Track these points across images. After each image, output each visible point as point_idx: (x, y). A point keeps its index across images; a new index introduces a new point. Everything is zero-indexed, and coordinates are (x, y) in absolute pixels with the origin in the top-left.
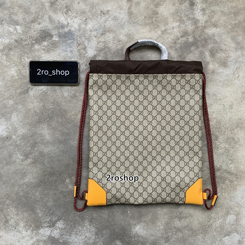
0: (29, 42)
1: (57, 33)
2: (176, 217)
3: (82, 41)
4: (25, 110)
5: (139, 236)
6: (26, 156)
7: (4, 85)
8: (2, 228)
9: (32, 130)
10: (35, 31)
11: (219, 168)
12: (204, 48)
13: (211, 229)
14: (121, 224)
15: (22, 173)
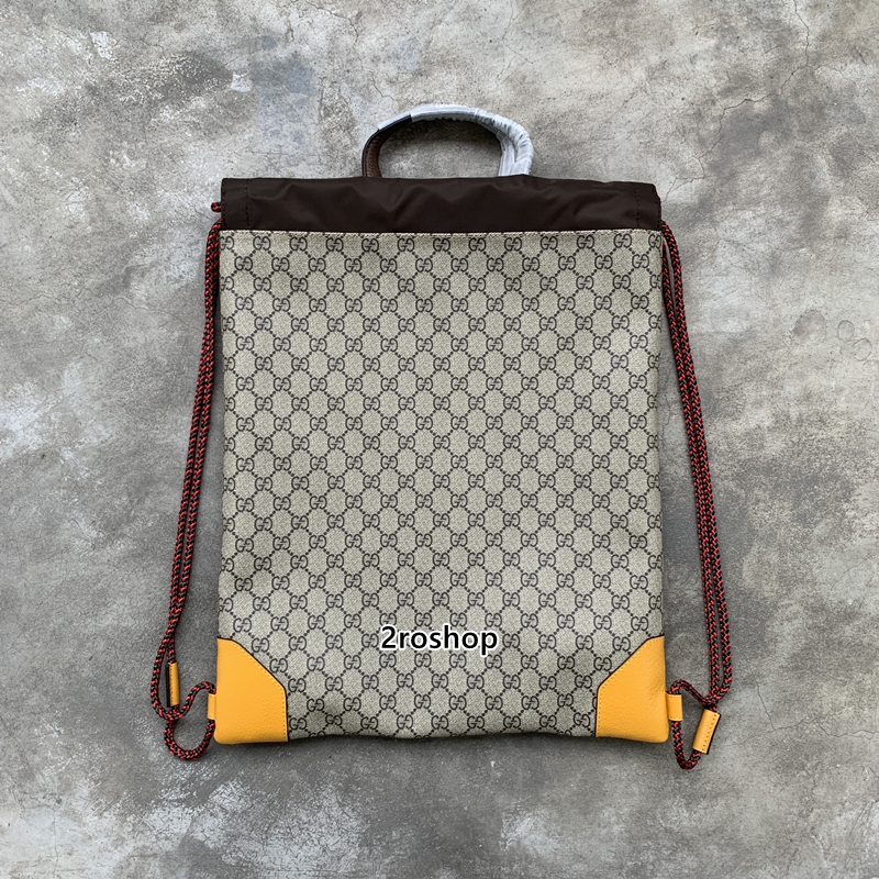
0: (138, 96)
1: (245, 63)
2: (677, 791)
3: (341, 97)
4: (115, 352)
5: (527, 856)
6: (109, 529)
7: (40, 256)
8: (11, 798)
9: (137, 430)
10: (163, 53)
11: (852, 607)
12: (812, 139)
13: (811, 845)
14: (461, 809)
15: (91, 592)
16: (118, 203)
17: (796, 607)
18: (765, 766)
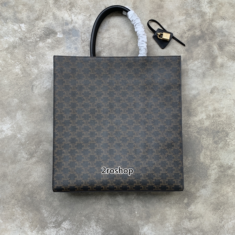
0: (33, 40)
1: (61, 30)
2: (186, 217)
3: (86, 37)
4: (30, 108)
6: (31, 155)
7: (9, 83)
9: (37, 128)
10: (39, 28)
11: (230, 165)
12: (212, 41)
13: (223, 230)
14: (128, 225)
15: (27, 172)
16: (29, 69)
17: (215, 166)
18: (210, 209)
